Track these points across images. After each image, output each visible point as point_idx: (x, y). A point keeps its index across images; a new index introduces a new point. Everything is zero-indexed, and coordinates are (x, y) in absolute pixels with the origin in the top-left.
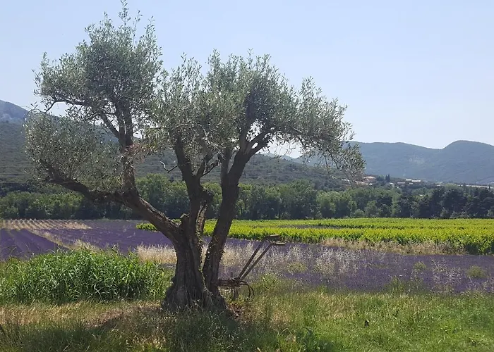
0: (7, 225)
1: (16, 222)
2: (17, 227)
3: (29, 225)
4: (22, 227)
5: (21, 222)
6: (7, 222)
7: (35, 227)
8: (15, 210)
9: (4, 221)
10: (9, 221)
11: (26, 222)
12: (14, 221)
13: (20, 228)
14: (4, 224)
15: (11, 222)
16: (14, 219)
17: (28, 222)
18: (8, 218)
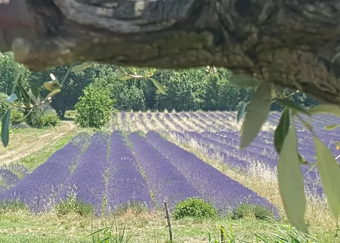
0: (124, 122)
1: (141, 116)
2: (140, 127)
3: (162, 121)
4: (150, 126)
5: (150, 116)
6: (123, 116)
7: (172, 127)
8: (138, 93)
9: (119, 114)
10: (128, 114)
11: (157, 116)
12: (136, 114)
13: (147, 129)
14: (120, 121)
15: (132, 116)
16: (136, 110)
17: (162, 115)
18: (126, 109)
